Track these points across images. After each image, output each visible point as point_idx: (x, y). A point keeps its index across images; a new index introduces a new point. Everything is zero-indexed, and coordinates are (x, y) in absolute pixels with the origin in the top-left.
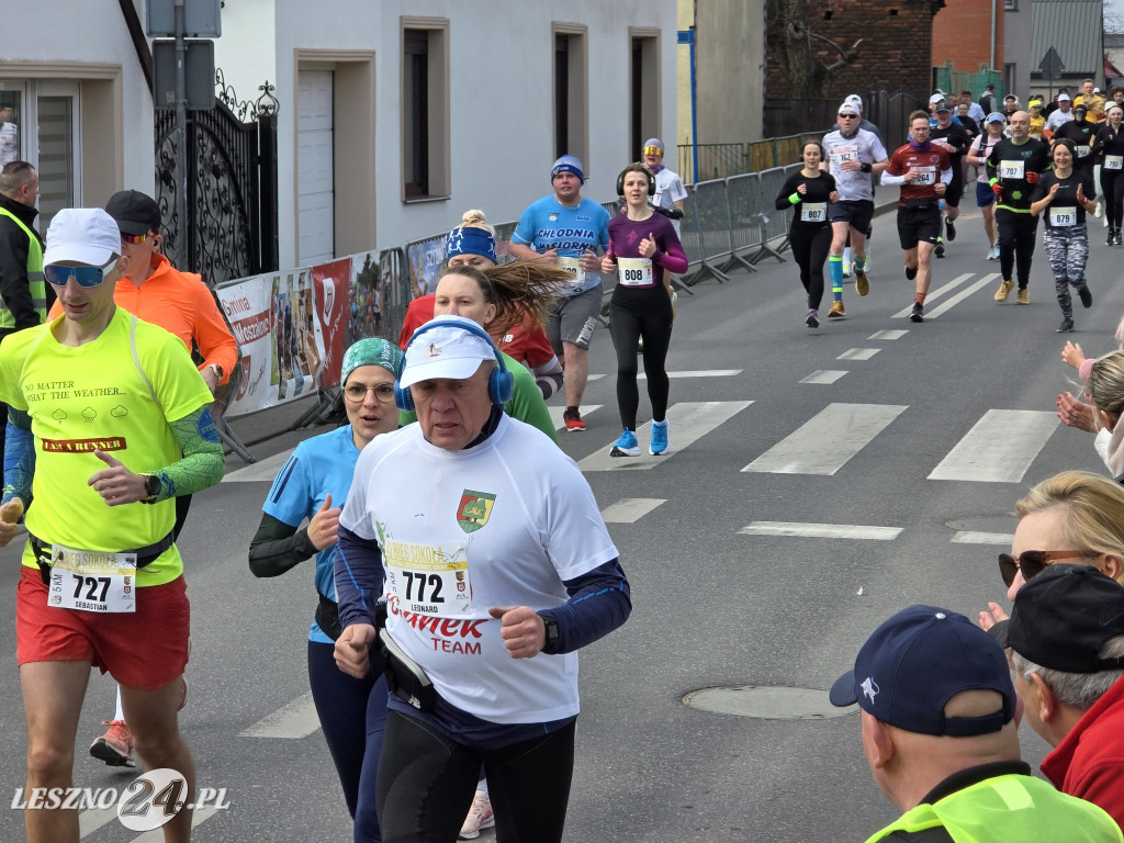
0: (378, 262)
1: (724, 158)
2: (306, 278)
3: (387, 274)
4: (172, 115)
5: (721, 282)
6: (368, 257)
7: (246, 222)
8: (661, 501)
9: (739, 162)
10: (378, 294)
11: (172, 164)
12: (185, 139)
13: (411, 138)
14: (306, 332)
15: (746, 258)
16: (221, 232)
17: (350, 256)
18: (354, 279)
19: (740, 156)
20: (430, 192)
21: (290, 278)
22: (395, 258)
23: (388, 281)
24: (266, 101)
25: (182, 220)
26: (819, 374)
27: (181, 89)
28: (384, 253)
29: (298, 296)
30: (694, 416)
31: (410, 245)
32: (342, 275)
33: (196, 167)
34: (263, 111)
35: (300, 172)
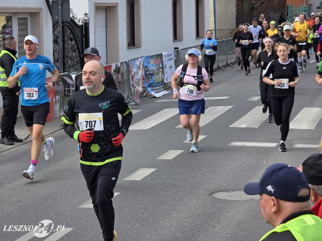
0: (119, 66)
1: (224, 33)
3: (123, 69)
4: (58, 23)
5: (223, 71)
6: (117, 64)
7: (80, 54)
8: (206, 136)
9: (229, 35)
10: (120, 75)
11: (58, 37)
12: (61, 30)
13: (129, 29)
15: (231, 63)
16: (73, 58)
17: (111, 64)
18: (112, 71)
19: (229, 33)
20: (135, 45)
22: (125, 64)
23: (123, 71)
24: (86, 18)
25: (61, 54)
26: (253, 98)
27: (60, 15)
28: (121, 63)
30: (215, 111)
31: (129, 61)
33: (65, 38)
34: (85, 21)
35: (96, 39)
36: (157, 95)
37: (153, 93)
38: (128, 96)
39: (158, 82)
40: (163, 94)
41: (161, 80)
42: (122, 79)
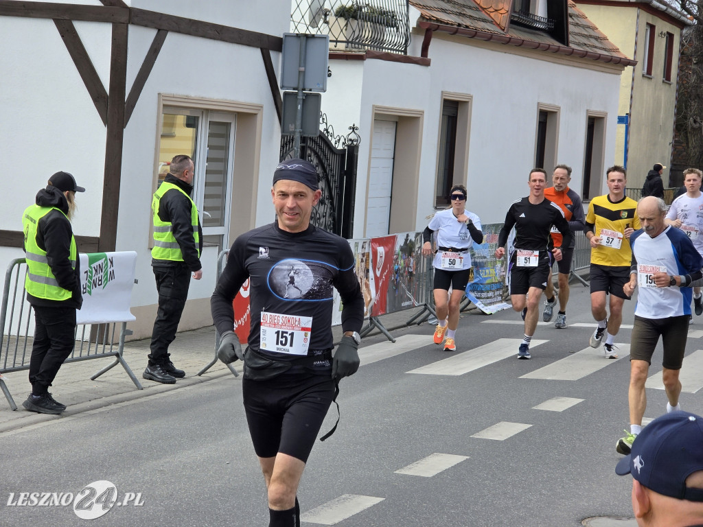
0: (413, 240)
2: (367, 245)
4: (293, 140)
6: (408, 236)
7: (334, 211)
8: (581, 400)
10: (412, 260)
12: (298, 154)
13: (442, 168)
14: (364, 280)
16: (318, 216)
17: (396, 234)
18: (397, 249)
21: (357, 244)
24: (353, 136)
27: (299, 123)
28: (417, 234)
29: (360, 256)
32: (390, 246)
34: (350, 142)
35: (370, 183)
36: (487, 310)
37: (480, 305)
38: (425, 305)
39: (493, 283)
40: (499, 309)
41: (498, 279)
42: (416, 269)
